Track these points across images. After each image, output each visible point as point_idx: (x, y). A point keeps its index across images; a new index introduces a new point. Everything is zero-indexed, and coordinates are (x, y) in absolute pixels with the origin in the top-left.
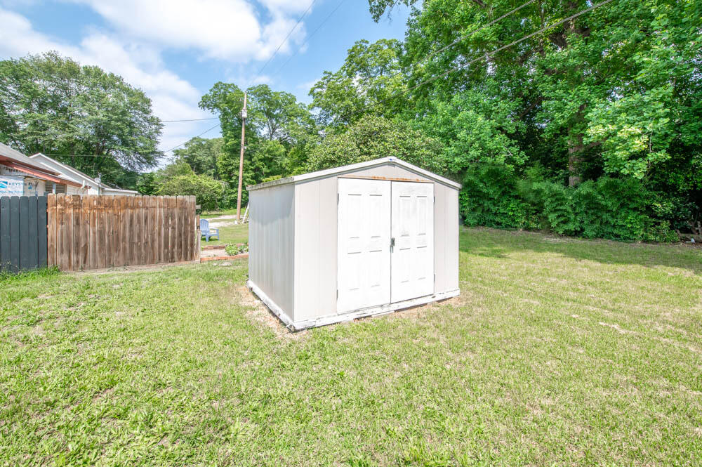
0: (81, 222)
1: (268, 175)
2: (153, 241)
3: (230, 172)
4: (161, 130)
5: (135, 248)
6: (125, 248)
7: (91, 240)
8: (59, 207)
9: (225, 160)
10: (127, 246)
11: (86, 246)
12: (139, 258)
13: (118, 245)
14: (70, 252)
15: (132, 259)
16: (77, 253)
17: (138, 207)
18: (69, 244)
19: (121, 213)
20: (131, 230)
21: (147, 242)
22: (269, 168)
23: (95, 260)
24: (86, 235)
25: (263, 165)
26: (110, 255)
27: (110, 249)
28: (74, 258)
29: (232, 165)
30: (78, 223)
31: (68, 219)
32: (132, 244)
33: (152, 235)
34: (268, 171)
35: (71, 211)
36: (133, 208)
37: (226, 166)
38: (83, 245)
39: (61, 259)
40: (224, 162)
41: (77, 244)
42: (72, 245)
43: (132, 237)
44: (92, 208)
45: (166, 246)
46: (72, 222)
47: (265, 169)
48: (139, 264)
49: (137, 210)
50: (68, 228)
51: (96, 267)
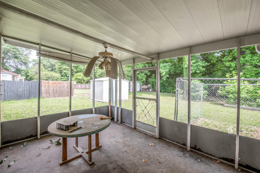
0: (49, 87)
1: (76, 72)
2: (64, 91)
3: (61, 71)
4: (31, 53)
5: (60, 93)
6: (58, 93)
7: (51, 91)
8: (44, 83)
9: (59, 66)
10: (59, 93)
11: (50, 92)
12: (61, 96)
13: (57, 92)
14: (46, 93)
15: (60, 96)
16: (48, 94)
17: (61, 84)
18: (46, 92)
19: (58, 85)
20: (60, 89)
21: (63, 92)
22: (76, 70)
23: (52, 96)
24: (50, 90)
25: (74, 69)
26: (55, 94)
27: (55, 93)
28: (47, 95)
29: (62, 68)
30: (48, 87)
31: (46, 86)
32: (60, 92)
33: (64, 90)
34: (76, 71)
35: (47, 84)
36: (60, 84)
37: (59, 68)
38: (49, 92)
39: (45, 95)
40: (59, 67)
41: (48, 92)
42: (47, 92)
43: (60, 91)
44: (52, 84)
45: (67, 93)
46: (47, 87)
47: (75, 70)
48: (61, 97)
49: (61, 85)
50: (46, 88)
51: (52, 97)
